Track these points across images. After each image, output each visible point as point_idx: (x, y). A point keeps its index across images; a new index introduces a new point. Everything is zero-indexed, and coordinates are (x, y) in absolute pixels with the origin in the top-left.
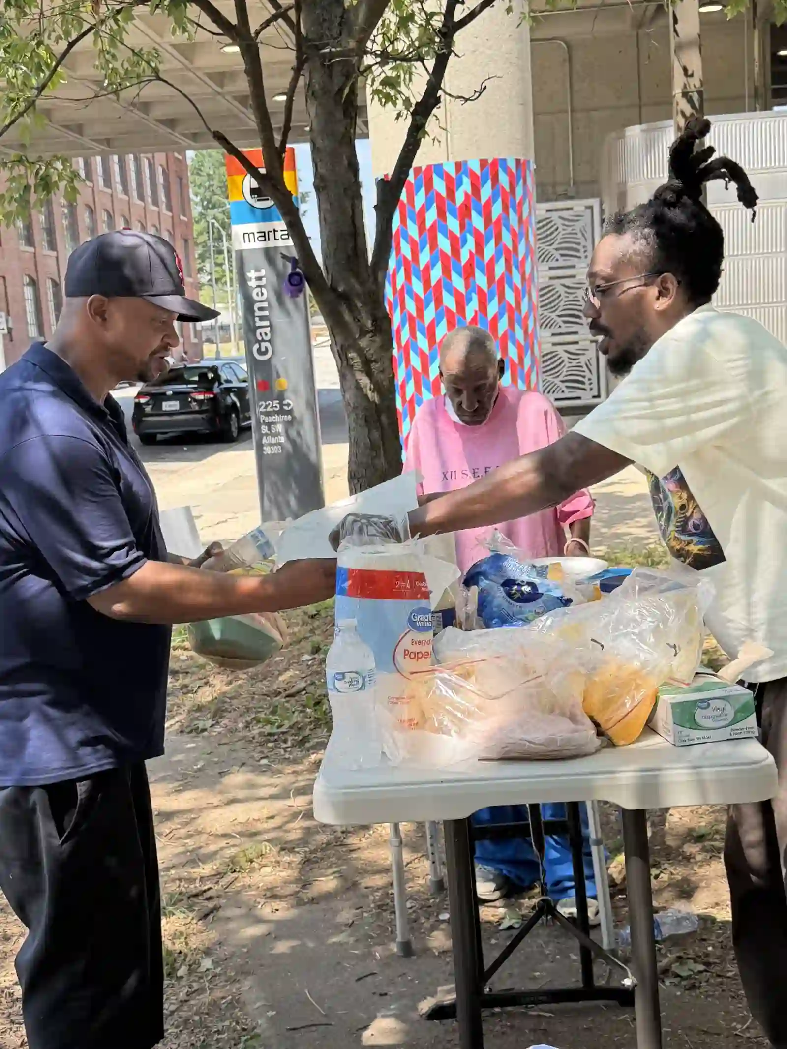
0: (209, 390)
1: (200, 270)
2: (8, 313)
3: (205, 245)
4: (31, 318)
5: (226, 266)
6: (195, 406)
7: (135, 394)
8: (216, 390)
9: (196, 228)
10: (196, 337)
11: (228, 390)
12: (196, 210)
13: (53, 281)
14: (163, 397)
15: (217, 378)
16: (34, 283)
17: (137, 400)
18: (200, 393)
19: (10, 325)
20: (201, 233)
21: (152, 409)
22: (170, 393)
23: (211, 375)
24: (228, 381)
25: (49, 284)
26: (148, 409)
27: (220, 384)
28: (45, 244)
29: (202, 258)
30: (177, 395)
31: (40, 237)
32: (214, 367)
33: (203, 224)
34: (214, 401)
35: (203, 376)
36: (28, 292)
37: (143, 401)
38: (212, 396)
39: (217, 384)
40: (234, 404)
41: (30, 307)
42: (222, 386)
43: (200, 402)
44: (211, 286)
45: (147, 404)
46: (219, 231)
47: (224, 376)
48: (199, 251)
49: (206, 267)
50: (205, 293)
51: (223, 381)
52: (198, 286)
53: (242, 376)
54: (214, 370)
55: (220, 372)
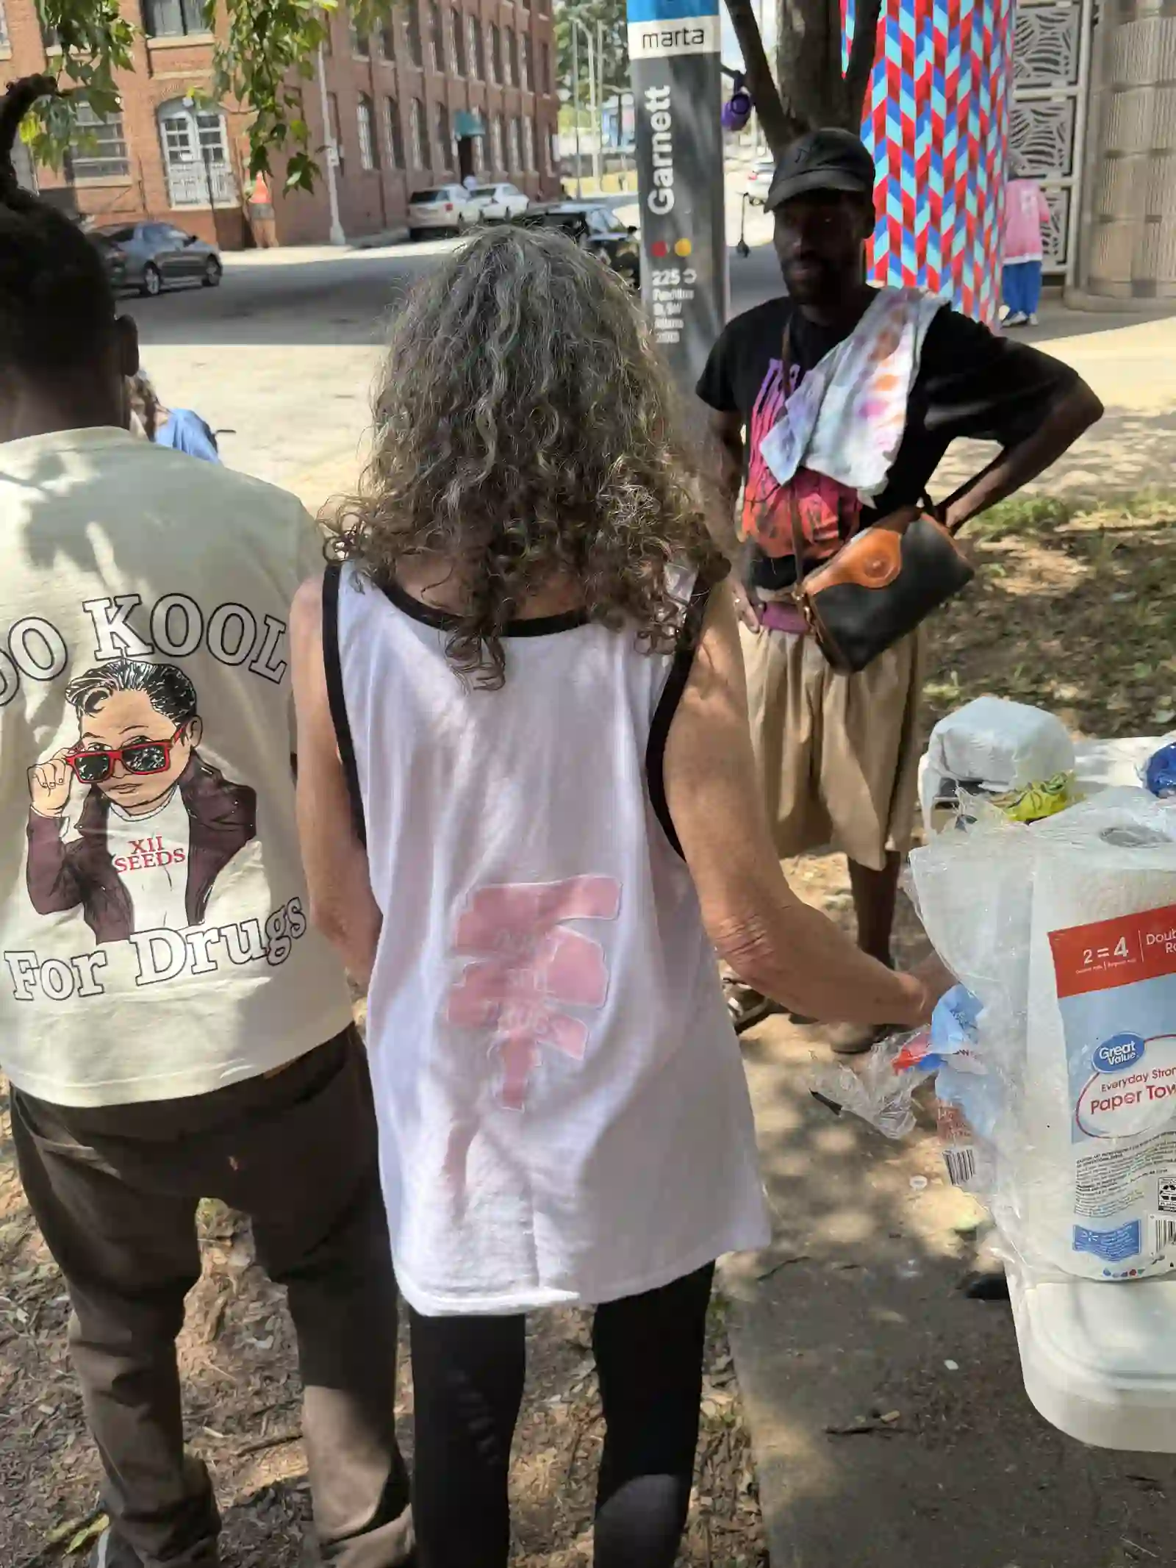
1: (560, 85)
2: (339, 142)
3: (565, 51)
4: (364, 145)
5: (591, 80)
9: (559, 29)
10: (553, 169)
11: (599, 244)
12: (558, 7)
13: (391, 99)
15: (585, 224)
16: (368, 102)
19: (342, 155)
20: (562, 37)
23: (578, 224)
24: (597, 232)
25: (386, 102)
27: (589, 235)
28: (381, 52)
29: (565, 67)
31: (375, 42)
32: (581, 213)
33: (564, 25)
36: (362, 114)
39: (585, 235)
41: (363, 132)
42: (590, 239)
44: (573, 105)
46: (584, 34)
47: (593, 221)
48: (559, 60)
49: (567, 81)
50: (564, 114)
51: (591, 232)
52: (557, 105)
53: (613, 223)
54: (581, 216)
55: (588, 220)
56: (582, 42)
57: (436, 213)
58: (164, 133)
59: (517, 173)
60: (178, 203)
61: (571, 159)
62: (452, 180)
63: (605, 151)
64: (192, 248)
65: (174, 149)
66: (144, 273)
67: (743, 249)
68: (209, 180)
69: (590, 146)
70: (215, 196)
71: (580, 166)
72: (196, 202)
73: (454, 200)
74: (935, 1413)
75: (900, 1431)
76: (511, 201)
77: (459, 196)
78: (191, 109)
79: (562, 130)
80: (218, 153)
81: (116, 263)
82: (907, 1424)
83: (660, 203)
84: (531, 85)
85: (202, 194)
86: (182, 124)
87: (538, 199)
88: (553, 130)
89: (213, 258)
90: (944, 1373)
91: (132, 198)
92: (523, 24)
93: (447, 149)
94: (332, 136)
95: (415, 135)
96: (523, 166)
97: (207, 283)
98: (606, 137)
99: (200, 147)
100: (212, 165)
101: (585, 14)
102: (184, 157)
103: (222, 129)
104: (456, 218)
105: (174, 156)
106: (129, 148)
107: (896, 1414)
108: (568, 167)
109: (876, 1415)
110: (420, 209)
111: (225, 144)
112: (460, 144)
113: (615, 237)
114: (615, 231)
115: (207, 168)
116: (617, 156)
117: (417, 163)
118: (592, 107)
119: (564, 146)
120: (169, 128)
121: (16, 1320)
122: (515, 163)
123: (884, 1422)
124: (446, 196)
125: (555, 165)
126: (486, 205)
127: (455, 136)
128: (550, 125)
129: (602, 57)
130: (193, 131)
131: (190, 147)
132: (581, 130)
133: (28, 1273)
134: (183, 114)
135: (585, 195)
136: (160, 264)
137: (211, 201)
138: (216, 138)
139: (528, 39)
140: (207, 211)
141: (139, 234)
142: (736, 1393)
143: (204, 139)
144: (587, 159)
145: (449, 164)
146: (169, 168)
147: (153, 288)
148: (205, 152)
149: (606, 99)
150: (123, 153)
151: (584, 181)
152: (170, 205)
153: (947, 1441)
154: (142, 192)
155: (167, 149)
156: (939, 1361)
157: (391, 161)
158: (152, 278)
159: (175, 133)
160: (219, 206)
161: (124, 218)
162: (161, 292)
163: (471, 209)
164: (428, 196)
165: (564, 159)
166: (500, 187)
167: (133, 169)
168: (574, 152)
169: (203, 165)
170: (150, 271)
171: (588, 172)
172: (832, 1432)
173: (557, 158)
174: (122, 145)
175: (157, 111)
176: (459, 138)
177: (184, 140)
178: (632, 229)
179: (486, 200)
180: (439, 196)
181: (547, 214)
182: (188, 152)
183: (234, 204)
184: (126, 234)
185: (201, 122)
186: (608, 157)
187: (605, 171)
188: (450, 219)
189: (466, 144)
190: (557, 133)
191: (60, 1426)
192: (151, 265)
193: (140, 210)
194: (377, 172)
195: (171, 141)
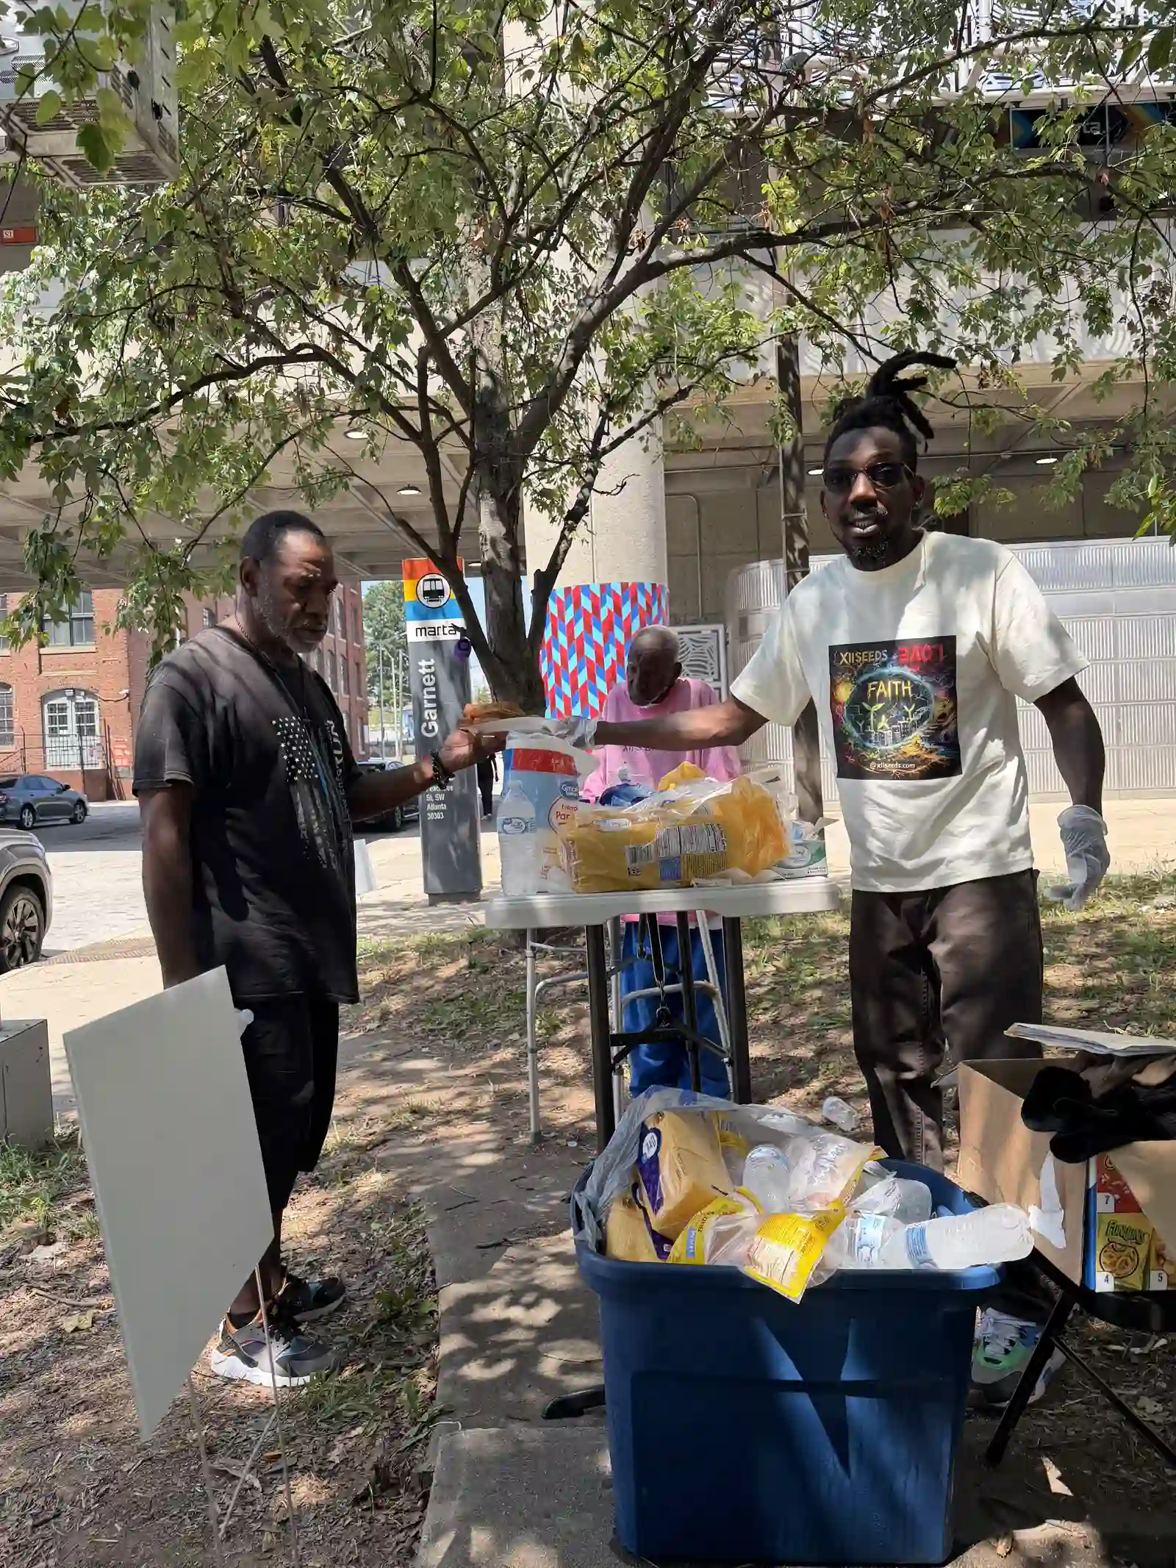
1: (371, 692)
3: (374, 670)
5: (394, 690)
9: (368, 655)
10: (363, 750)
12: (368, 640)
20: (371, 660)
29: (372, 682)
33: (373, 652)
44: (379, 707)
46: (389, 658)
48: (371, 674)
49: (376, 691)
50: (373, 715)
52: (369, 708)
56: (387, 663)
58: (47, 715)
60: (53, 766)
61: (378, 744)
64: (64, 794)
65: (53, 726)
66: (22, 812)
68: (81, 748)
69: (392, 736)
70: (85, 760)
71: (384, 749)
72: (69, 765)
78: (70, 698)
80: (91, 731)
84: (348, 691)
85: (77, 759)
86: (63, 708)
88: (364, 722)
89: (81, 803)
91: (15, 762)
92: (341, 649)
97: (74, 821)
98: (405, 731)
99: (75, 725)
100: (85, 738)
101: (391, 646)
102: (61, 732)
103: (96, 711)
105: (53, 730)
106: (15, 725)
108: (377, 750)
111: (97, 723)
115: (80, 740)
118: (394, 709)
119: (373, 736)
120: (51, 710)
125: (365, 746)
128: (361, 718)
129: (401, 674)
130: (71, 714)
131: (69, 725)
132: (386, 725)
134: (63, 700)
136: (35, 806)
137: (82, 764)
138: (91, 719)
139: (346, 660)
140: (78, 771)
141: (19, 784)
143: (79, 719)
144: (390, 745)
146: (48, 739)
147: (30, 823)
148: (80, 730)
149: (405, 704)
150: (11, 728)
152: (47, 767)
154: (23, 758)
155: (47, 726)
158: (27, 817)
159: (56, 714)
160: (87, 767)
161: (8, 773)
162: (35, 827)
165: (372, 744)
167: (18, 741)
168: (380, 739)
169: (77, 738)
170: (28, 811)
173: (367, 741)
174: (11, 723)
175: (43, 699)
177: (63, 720)
182: (65, 728)
183: (100, 767)
184: (10, 783)
185: (79, 707)
190: (367, 726)
192: (28, 806)
193: (22, 768)
195: (52, 720)
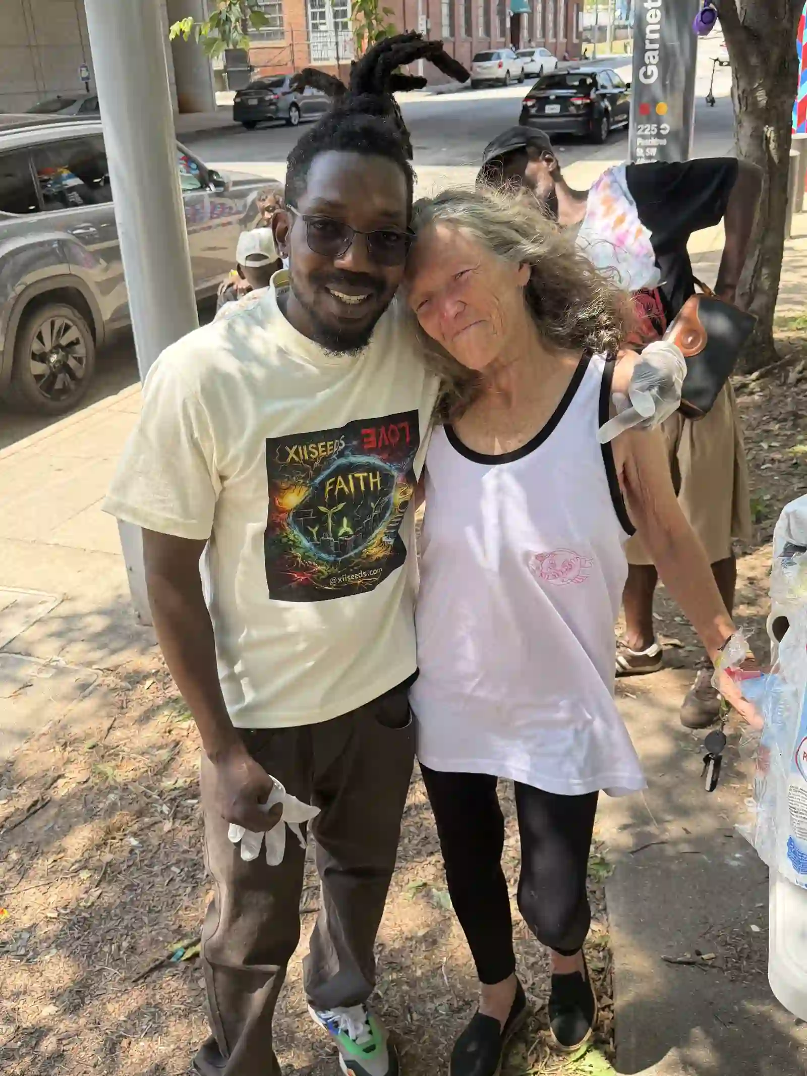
0: (587, 96)
2: (428, 17)
4: (445, 21)
6: (572, 110)
7: (525, 95)
8: (593, 95)
10: (577, 37)
11: (603, 96)
14: (546, 101)
15: (595, 84)
17: (524, 103)
18: (579, 98)
19: (429, 26)
21: (537, 111)
22: (552, 97)
23: (589, 81)
24: (603, 87)
26: (533, 111)
27: (597, 90)
30: (559, 100)
32: (593, 73)
34: (590, 106)
35: (582, 82)
37: (530, 103)
38: (588, 101)
39: (594, 89)
40: (606, 109)
41: (445, 10)
42: (598, 92)
43: (578, 107)
45: (533, 106)
47: (601, 80)
51: (599, 87)
53: (616, 81)
54: (593, 76)
55: (598, 78)
57: (490, 69)
58: (310, 10)
59: (551, 40)
60: (315, 59)
61: (591, 29)
62: (505, 46)
63: (616, 23)
65: (315, 22)
66: (290, 109)
67: (711, 100)
68: (337, 44)
69: (605, 19)
70: (341, 55)
71: (597, 34)
72: (327, 59)
73: (503, 60)
74: (740, 958)
75: (713, 967)
76: (545, 62)
77: (508, 57)
79: (587, 7)
80: (345, 26)
81: (271, 103)
82: (719, 963)
83: (646, 76)
85: (332, 54)
86: (321, 4)
87: (565, 59)
88: (580, 8)
90: (750, 933)
91: (285, 56)
93: (503, 22)
94: (423, 14)
95: (481, 11)
96: (555, 35)
98: (618, 13)
99: (333, 20)
100: (339, 33)
102: (322, 28)
103: (348, 8)
104: (505, 73)
105: (315, 26)
106: (285, 20)
107: (712, 955)
108: (588, 35)
109: (699, 954)
110: (479, 67)
111: (349, 19)
112: (512, 19)
113: (616, 91)
114: (617, 87)
115: (337, 35)
116: (625, 27)
117: (481, 32)
119: (587, 19)
120: (313, 7)
121: (162, 812)
122: (550, 33)
123: (702, 958)
124: (499, 57)
125: (579, 35)
126: (525, 63)
127: (509, 12)
128: (578, 5)
130: (329, 9)
131: (326, 21)
132: (600, 6)
133: (173, 782)
135: (599, 56)
136: (300, 104)
137: (338, 59)
138: (344, 14)
140: (334, 66)
142: (606, 923)
143: (336, 15)
144: (602, 29)
145: (503, 34)
146: (311, 35)
147: (295, 121)
148: (336, 25)
150: (281, 25)
151: (599, 45)
152: (310, 62)
153: (745, 978)
154: (292, 52)
155: (311, 22)
156: (748, 923)
157: (463, 31)
158: (294, 114)
159: (317, 10)
160: (342, 62)
161: (280, 71)
162: (300, 123)
163: (515, 67)
164: (486, 57)
165: (585, 29)
166: (537, 51)
167: (288, 35)
168: (594, 24)
169: (333, 34)
170: (294, 109)
171: (602, 39)
172: (666, 960)
173: (581, 29)
174: (281, 19)
176: (512, 14)
177: (323, 15)
178: (628, 85)
179: (528, 59)
180: (494, 56)
181: (569, 74)
182: (324, 24)
184: (279, 83)
186: (618, 27)
187: (615, 38)
188: (500, 73)
189: (516, 19)
190: (582, 11)
191: (182, 881)
192: (294, 104)
193: (290, 64)
194: (452, 39)
195: (314, 16)
